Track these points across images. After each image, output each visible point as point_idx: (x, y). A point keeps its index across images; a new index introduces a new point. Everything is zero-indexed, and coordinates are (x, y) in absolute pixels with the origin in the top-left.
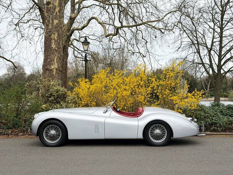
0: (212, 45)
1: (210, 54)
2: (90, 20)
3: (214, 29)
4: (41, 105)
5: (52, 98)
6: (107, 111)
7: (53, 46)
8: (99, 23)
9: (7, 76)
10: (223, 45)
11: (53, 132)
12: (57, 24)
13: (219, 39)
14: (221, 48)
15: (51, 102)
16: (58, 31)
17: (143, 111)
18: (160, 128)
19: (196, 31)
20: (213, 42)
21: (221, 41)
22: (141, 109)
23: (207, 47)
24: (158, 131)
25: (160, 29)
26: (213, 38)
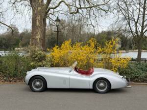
0: (138, 19)
1: (136, 25)
2: (60, 3)
3: (139, 9)
4: (30, 62)
5: (37, 58)
6: (71, 71)
7: (38, 24)
8: (66, 5)
9: (7, 34)
10: (145, 20)
11: (38, 83)
12: (40, 10)
13: (142, 15)
14: (143, 22)
15: (36, 60)
16: (41, 15)
17: (93, 71)
18: (103, 82)
19: (128, 10)
20: (138, 18)
21: (144, 17)
22: (92, 70)
23: (134, 21)
24: (102, 84)
25: (105, 10)
26: (139, 15)
